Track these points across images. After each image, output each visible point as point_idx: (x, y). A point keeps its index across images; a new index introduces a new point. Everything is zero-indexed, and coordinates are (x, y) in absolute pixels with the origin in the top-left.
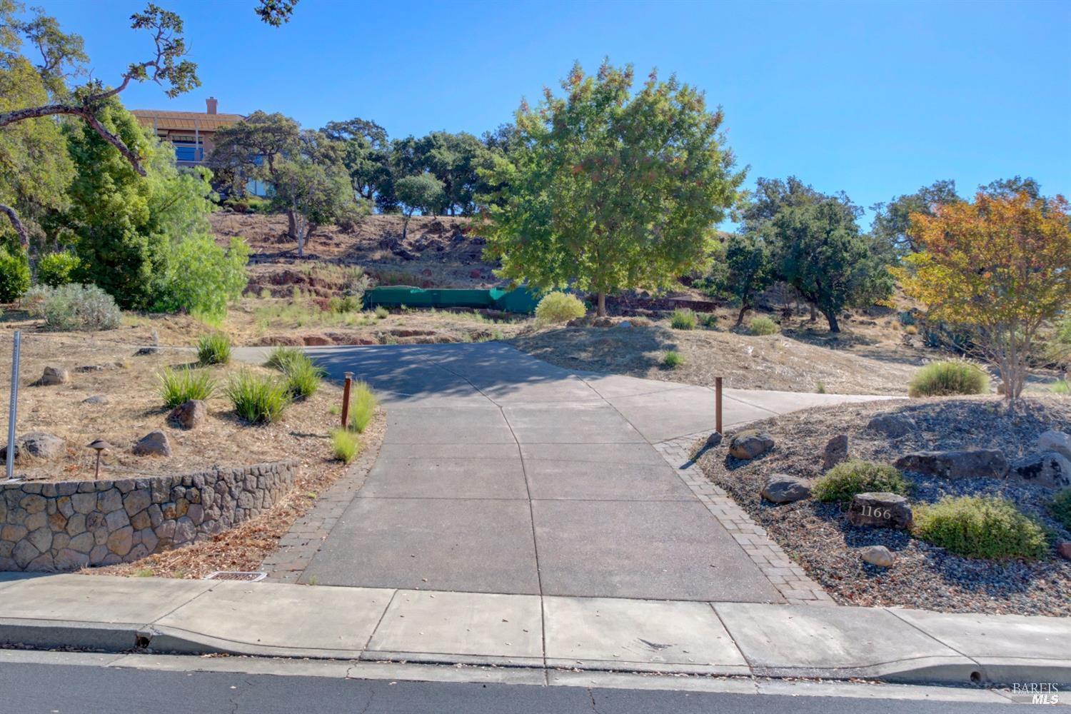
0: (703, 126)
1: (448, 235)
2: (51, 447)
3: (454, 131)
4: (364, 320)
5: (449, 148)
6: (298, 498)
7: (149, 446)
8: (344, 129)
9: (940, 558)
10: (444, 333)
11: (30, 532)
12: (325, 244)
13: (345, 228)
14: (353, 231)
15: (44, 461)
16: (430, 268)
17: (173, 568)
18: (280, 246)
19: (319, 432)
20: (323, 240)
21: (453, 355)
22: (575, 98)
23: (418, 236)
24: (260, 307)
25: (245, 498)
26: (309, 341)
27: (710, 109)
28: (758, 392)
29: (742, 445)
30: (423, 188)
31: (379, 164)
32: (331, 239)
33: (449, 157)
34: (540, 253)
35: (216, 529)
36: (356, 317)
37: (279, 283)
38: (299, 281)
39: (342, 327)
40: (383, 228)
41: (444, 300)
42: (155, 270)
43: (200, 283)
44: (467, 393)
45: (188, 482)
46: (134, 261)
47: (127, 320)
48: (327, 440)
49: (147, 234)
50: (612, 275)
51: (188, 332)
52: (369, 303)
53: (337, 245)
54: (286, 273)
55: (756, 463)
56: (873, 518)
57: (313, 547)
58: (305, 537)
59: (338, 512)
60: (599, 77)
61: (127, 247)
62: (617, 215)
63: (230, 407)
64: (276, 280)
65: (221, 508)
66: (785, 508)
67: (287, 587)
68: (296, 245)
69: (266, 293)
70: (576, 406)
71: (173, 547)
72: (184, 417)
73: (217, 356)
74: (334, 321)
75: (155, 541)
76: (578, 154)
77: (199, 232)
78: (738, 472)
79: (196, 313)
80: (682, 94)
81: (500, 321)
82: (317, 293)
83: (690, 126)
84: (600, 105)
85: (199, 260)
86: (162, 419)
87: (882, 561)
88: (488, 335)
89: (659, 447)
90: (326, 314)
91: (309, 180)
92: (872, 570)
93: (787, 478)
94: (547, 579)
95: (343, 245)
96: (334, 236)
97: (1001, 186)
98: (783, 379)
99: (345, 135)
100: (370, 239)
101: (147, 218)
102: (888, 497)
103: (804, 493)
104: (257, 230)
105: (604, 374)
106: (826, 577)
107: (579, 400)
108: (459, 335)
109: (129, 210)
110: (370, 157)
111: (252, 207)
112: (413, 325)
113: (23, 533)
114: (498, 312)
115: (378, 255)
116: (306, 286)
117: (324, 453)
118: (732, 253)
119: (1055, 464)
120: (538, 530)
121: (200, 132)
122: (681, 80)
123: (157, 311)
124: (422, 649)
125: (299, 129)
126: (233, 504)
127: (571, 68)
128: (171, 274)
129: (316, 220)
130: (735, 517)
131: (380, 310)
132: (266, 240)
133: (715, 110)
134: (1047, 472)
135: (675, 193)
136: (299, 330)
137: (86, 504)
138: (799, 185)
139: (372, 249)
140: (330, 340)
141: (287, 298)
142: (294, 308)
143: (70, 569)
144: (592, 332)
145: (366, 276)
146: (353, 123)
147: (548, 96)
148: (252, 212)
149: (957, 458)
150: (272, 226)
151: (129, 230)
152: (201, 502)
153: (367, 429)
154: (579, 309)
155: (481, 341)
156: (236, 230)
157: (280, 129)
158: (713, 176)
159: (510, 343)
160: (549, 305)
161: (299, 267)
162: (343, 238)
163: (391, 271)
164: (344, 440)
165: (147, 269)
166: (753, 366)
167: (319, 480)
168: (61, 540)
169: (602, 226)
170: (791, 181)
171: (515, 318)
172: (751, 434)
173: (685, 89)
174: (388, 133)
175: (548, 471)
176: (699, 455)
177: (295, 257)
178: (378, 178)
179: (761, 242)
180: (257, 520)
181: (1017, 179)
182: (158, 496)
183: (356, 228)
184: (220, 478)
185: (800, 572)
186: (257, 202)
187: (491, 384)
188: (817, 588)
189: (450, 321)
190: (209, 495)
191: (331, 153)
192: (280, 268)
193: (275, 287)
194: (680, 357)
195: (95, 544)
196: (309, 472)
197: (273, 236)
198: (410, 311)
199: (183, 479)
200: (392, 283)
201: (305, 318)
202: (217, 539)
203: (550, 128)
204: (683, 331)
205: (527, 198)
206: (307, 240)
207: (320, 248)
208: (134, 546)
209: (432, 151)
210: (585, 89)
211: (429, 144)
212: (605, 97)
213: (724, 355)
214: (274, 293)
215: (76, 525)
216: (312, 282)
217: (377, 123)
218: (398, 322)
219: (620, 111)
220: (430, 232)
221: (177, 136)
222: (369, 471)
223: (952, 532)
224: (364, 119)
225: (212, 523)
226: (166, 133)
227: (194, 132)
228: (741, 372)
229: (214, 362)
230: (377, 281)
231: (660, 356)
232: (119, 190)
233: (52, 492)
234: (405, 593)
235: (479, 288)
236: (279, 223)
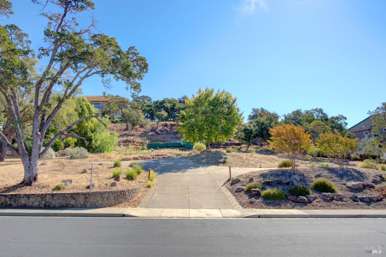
0: (232, 101)
1: (169, 127)
2: (96, 185)
3: (170, 98)
4: (148, 152)
5: (169, 103)
6: (142, 194)
7: (113, 185)
8: (140, 98)
9: (264, 200)
10: (169, 155)
11: (98, 201)
12: (136, 131)
13: (142, 126)
14: (144, 127)
15: (95, 188)
16: (165, 137)
17: (122, 207)
18: (124, 132)
19: (144, 181)
20: (136, 130)
21: (172, 162)
22: (200, 97)
23: (161, 128)
24: (121, 149)
25: (133, 194)
26: (134, 159)
27: (233, 97)
28: (245, 168)
29: (234, 181)
30: (162, 115)
31: (150, 108)
32: (138, 129)
33: (169, 105)
34: (193, 134)
35: (128, 200)
36: (146, 151)
37: (125, 143)
38: (130, 142)
39: (142, 154)
40: (152, 126)
41: (169, 146)
42: (95, 142)
43: (106, 144)
44: (175, 172)
45: (123, 191)
46: (90, 140)
47: (90, 155)
48: (146, 183)
49: (93, 133)
50: (211, 139)
51: (104, 158)
52: (149, 147)
53: (140, 131)
54: (127, 140)
55: (236, 184)
56: (254, 194)
57: (147, 203)
58: (145, 201)
59: (150, 197)
60: (206, 91)
61: (89, 136)
62: (211, 125)
63: (125, 177)
64: (124, 142)
65: (129, 196)
66: (239, 193)
67: (144, 209)
68: (129, 132)
69: (122, 146)
70: (201, 173)
71: (121, 204)
72: (118, 179)
73: (118, 164)
74: (140, 153)
75: (118, 202)
76: (201, 110)
77: (106, 131)
78: (232, 186)
79: (106, 152)
80: (226, 95)
81: (184, 151)
82: (135, 145)
83: (228, 102)
84: (206, 98)
85: (106, 139)
86: (113, 179)
87: (253, 201)
88: (181, 155)
89: (217, 182)
90: (138, 151)
91: (132, 114)
92: (251, 203)
93: (240, 187)
94: (191, 206)
95: (141, 131)
96: (139, 129)
97: (313, 110)
98: (252, 165)
99: (140, 100)
100: (148, 129)
101: (94, 129)
102: (257, 189)
103: (243, 190)
104: (118, 128)
105: (209, 166)
106: (243, 204)
107: (201, 172)
108: (173, 155)
109: (89, 127)
110: (147, 106)
111: (116, 121)
112: (161, 153)
113: (96, 201)
114: (183, 148)
115: (150, 134)
116: (132, 143)
117: (145, 186)
118: (245, 130)
119: (292, 182)
120: (190, 199)
121: (102, 101)
122: (226, 91)
123: (96, 152)
124: (169, 216)
125: (129, 101)
126: (131, 195)
127: (199, 89)
128: (99, 142)
129: (134, 125)
130: (229, 195)
131: (152, 149)
132: (120, 131)
133: (235, 98)
134: (291, 184)
135: (225, 119)
136: (131, 155)
137: (107, 195)
138: (264, 110)
139: (149, 132)
140: (139, 158)
141: (127, 147)
142: (129, 149)
143: (105, 207)
144: (206, 154)
145: (148, 140)
146: (142, 97)
147: (193, 96)
148: (115, 123)
149: (273, 181)
150: (122, 127)
151: (89, 132)
152: (126, 195)
153: (153, 180)
154: (204, 147)
155: (179, 157)
156: (112, 128)
157: (124, 102)
158: (234, 114)
159: (186, 158)
160: (196, 146)
161: (130, 138)
162: (141, 129)
163: (154, 138)
164: (149, 183)
165: (93, 142)
166: (245, 161)
167: (146, 191)
168: (103, 202)
169: (208, 128)
170: (262, 109)
171: (188, 150)
172: (236, 178)
173: (227, 92)
174: (152, 99)
175: (193, 188)
176: (225, 183)
177: (129, 135)
178: (150, 112)
179: (252, 127)
180: (135, 198)
181: (317, 109)
182: (119, 194)
183: (144, 126)
184: (129, 190)
185: (238, 203)
186: (117, 120)
187: (181, 170)
188: (240, 206)
189: (170, 151)
190: (127, 194)
191: (138, 107)
192: (125, 138)
193: (124, 144)
194: (227, 160)
195: (108, 203)
196: (143, 190)
197: (122, 129)
198: (160, 149)
199: (123, 190)
200: (155, 141)
201: (133, 152)
202: (128, 202)
203: (193, 104)
204: (229, 153)
205: (189, 121)
206: (131, 130)
207: (135, 132)
208: (115, 203)
209: (164, 104)
210: (202, 94)
211: (163, 102)
212: (207, 96)
213: (238, 159)
214: (124, 145)
215: (105, 199)
216: (133, 142)
217: (149, 96)
218: (157, 152)
219: (211, 99)
220: (164, 126)
221: (95, 103)
222: (155, 189)
223: (267, 195)
224: (145, 95)
225: (127, 199)
226: (92, 102)
227: (100, 101)
228: (242, 163)
229: (118, 166)
230: (151, 141)
231: (222, 160)
232: (87, 122)
233: (101, 193)
234: (165, 209)
235: (178, 142)
236: (124, 126)
